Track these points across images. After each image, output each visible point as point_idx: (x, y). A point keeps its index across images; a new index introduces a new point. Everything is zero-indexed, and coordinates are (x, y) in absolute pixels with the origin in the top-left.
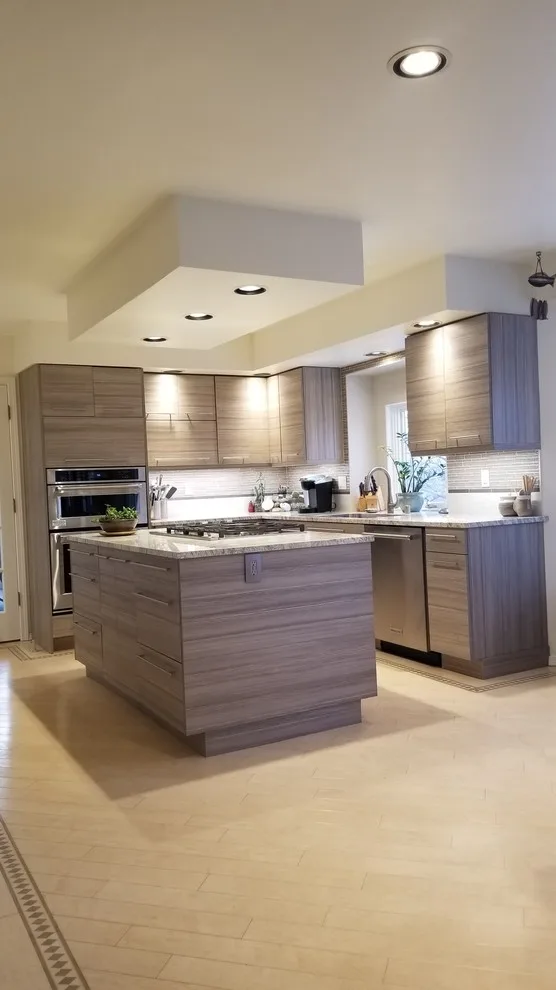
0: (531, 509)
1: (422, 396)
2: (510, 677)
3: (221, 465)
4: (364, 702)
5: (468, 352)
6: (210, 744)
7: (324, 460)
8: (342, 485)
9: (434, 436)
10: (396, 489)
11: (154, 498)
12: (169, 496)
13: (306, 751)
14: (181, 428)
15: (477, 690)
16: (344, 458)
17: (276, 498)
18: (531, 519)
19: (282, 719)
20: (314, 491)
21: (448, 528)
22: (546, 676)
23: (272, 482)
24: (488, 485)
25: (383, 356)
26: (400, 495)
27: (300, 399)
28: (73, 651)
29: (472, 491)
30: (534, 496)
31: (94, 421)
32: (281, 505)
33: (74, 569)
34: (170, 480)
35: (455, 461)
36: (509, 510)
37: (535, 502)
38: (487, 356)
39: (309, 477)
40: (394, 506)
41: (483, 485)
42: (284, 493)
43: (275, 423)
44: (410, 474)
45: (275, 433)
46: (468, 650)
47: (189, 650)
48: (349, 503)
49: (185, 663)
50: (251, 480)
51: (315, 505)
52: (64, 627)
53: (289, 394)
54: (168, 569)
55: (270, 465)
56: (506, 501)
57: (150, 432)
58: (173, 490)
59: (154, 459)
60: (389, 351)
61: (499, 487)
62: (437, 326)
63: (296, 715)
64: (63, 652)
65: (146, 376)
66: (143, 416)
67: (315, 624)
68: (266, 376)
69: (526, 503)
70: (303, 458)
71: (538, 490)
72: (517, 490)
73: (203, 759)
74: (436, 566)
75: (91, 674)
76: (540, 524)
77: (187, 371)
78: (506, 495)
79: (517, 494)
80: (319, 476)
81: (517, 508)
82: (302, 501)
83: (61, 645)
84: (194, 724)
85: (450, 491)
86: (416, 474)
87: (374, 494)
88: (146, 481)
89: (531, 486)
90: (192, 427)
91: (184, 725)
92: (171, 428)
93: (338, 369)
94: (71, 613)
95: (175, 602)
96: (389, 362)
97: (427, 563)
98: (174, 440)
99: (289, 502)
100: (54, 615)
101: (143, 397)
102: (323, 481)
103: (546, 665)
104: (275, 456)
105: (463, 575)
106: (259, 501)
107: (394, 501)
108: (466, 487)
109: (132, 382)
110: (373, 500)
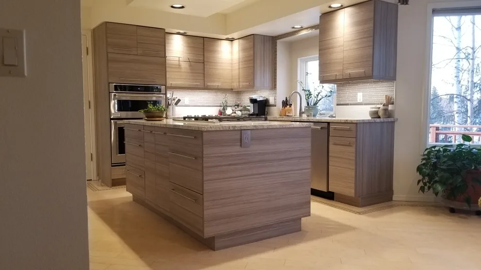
0: (388, 114)
1: (330, 48)
2: (376, 206)
3: (205, 88)
4: (304, 220)
5: (359, 23)
6: (217, 243)
7: (262, 88)
8: (272, 101)
9: (336, 71)
10: (304, 104)
11: (169, 105)
12: (176, 104)
13: (275, 248)
14: (184, 65)
15: (359, 213)
16: (274, 87)
17: (234, 109)
18: (390, 120)
19: (259, 228)
20: (256, 105)
21: (345, 123)
22: (391, 207)
23: (231, 100)
24: (362, 101)
25: (302, 29)
26: (306, 107)
27: (252, 52)
28: (125, 186)
29: (351, 104)
30: (390, 107)
31: (137, 57)
32: (236, 112)
33: (126, 139)
34: (177, 95)
35: (342, 88)
36: (375, 114)
37: (391, 111)
38: (372, 25)
39: (254, 97)
40: (303, 113)
41: (358, 101)
42: (238, 106)
43: (236, 66)
44: (312, 96)
45: (236, 72)
46: (353, 191)
47: (207, 187)
48: (276, 111)
49: (205, 195)
50: (220, 98)
51: (257, 112)
52: (118, 173)
53: (244, 50)
54: (195, 137)
55: (232, 89)
56: (374, 110)
57: (169, 67)
58: (179, 100)
59: (170, 82)
60: (305, 26)
61: (368, 102)
62: (342, 8)
63: (267, 227)
64: (117, 187)
65: (166, 34)
66: (165, 57)
67: (276, 174)
68: (232, 40)
69: (386, 110)
70: (251, 86)
71: (393, 104)
72: (381, 104)
73: (214, 252)
74: (335, 144)
75: (136, 199)
76: (393, 122)
77: (189, 33)
78: (374, 106)
79: (381, 106)
80: (259, 96)
81: (380, 114)
82: (248, 110)
83: (116, 183)
84: (209, 231)
85: (338, 105)
86: (316, 96)
87: (290, 107)
88: (166, 94)
89: (390, 101)
90: (190, 66)
91: (203, 232)
92: (179, 65)
93: (273, 37)
94: (125, 165)
95: (199, 158)
96: (304, 32)
97: (330, 143)
98: (181, 72)
99: (241, 111)
100: (112, 166)
101: (165, 46)
102: (261, 99)
103: (392, 200)
104: (235, 85)
105: (353, 149)
106: (224, 109)
107: (303, 110)
108: (347, 102)
109: (160, 37)
110: (289, 110)
